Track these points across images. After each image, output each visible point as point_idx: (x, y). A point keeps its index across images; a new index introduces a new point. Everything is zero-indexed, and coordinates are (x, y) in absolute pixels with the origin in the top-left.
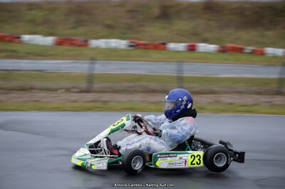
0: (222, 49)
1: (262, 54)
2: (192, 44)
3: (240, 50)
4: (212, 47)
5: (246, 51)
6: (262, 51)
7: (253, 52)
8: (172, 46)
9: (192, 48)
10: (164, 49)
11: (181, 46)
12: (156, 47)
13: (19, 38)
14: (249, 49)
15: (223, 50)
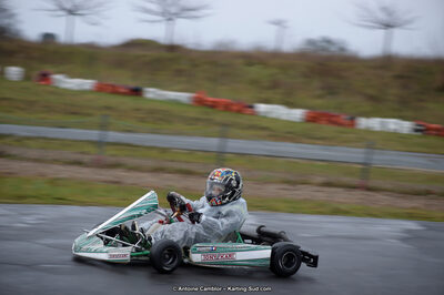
13: (251, 107)
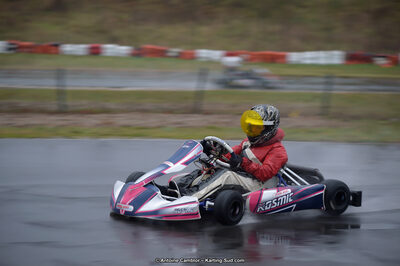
0: (136, 52)
2: (95, 45)
3: (161, 53)
4: (123, 50)
5: (170, 54)
6: (192, 54)
7: (180, 56)
8: (68, 48)
9: (95, 52)
10: (57, 53)
11: (80, 49)
12: (45, 50)
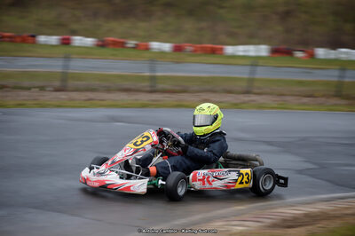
0: (100, 43)
1: (147, 49)
2: (67, 37)
3: (122, 45)
4: (89, 41)
5: (129, 45)
6: (147, 45)
7: (136, 47)
8: (42, 39)
9: (66, 42)
11: (54, 40)
12: (24, 40)
14: (131, 43)
15: (103, 45)
